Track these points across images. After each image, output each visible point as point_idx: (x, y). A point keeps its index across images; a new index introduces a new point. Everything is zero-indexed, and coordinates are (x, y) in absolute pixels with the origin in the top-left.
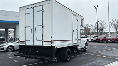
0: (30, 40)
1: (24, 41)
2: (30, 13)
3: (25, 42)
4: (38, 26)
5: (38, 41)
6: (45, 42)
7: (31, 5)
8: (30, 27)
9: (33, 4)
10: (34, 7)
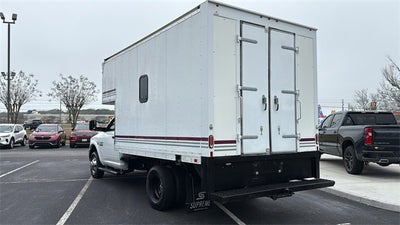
0: (256, 138)
1: (234, 142)
2: (256, 42)
3: (238, 144)
4: (283, 92)
5: (284, 137)
6: (302, 140)
7: (261, 16)
8: (255, 90)
9: (269, 18)
10: (270, 28)
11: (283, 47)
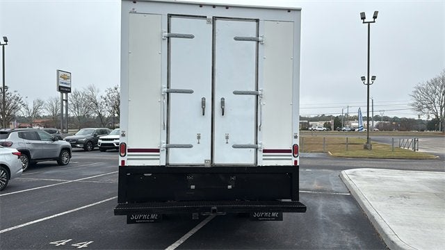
0: (190, 146)
1: (158, 151)
2: (192, 37)
3: (163, 154)
4: (235, 93)
5: (235, 147)
7: (201, 5)
10: (215, 18)
11: (236, 39)
